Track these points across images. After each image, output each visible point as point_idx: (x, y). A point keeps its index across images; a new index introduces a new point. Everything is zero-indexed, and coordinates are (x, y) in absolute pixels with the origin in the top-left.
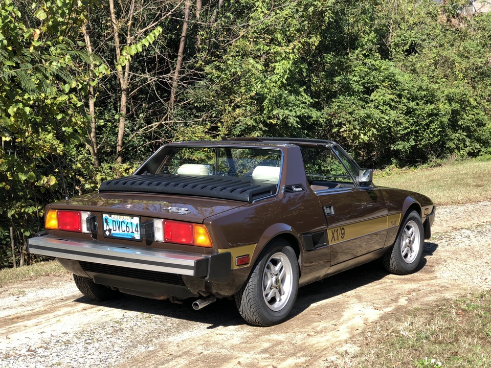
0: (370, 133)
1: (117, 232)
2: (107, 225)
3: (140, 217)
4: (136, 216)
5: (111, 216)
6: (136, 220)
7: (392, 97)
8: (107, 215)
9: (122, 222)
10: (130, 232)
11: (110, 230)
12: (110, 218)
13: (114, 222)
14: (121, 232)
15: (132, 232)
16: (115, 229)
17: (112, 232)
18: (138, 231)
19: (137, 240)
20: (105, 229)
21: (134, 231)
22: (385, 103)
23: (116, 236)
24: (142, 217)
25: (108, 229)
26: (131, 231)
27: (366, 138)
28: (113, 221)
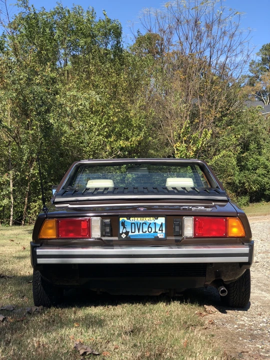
0: (256, 187)
1: (136, 234)
2: (124, 227)
3: (166, 216)
4: (161, 216)
5: (130, 219)
6: (161, 220)
7: (266, 172)
8: (125, 219)
9: (143, 223)
10: (152, 232)
11: (127, 233)
12: (129, 221)
13: (133, 225)
14: (141, 232)
15: (155, 232)
16: (133, 231)
17: (130, 234)
18: (162, 230)
19: (161, 240)
20: (121, 232)
21: (157, 230)
22: (262, 175)
23: (134, 237)
24: (168, 217)
25: (124, 231)
26: (153, 230)
27: (255, 189)
28: (132, 223)
